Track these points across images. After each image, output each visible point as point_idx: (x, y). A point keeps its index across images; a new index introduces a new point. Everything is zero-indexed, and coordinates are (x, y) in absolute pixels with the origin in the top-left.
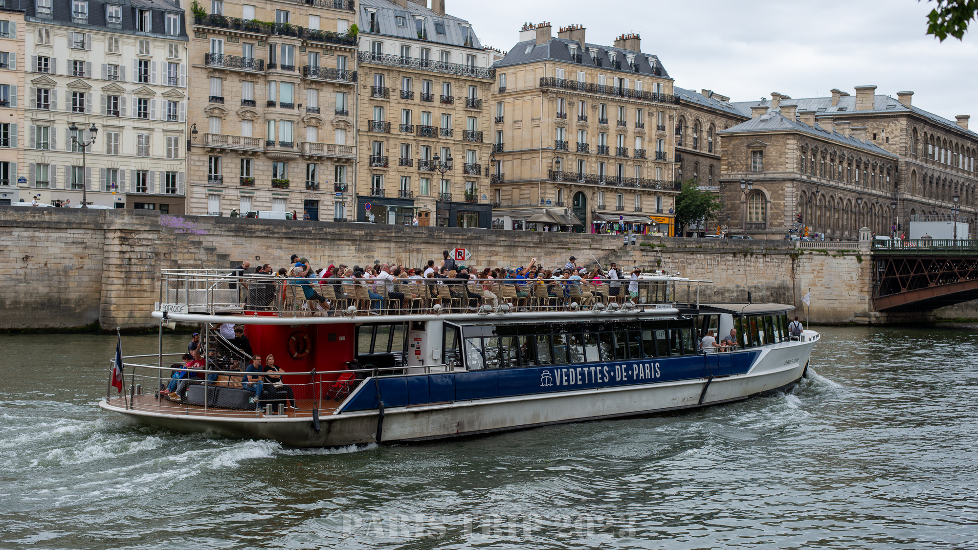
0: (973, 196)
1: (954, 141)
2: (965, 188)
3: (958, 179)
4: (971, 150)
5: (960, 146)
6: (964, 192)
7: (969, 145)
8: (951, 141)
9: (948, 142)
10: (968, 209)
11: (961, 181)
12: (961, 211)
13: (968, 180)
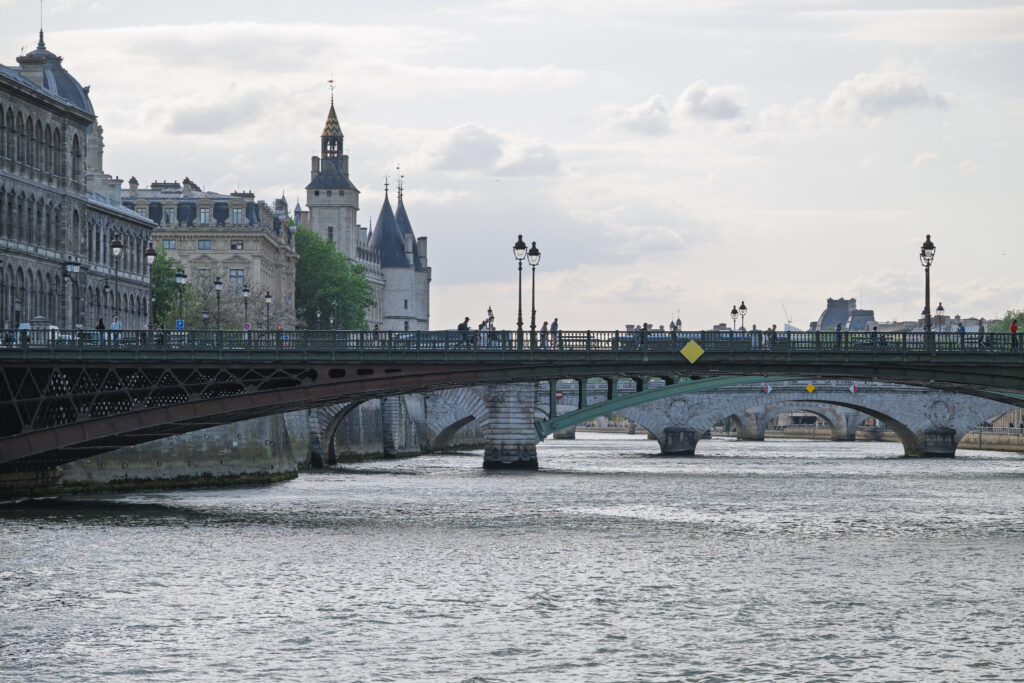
0: (57, 227)
1: (26, 113)
2: (44, 210)
3: (33, 191)
4: (53, 130)
5: (35, 123)
6: (44, 219)
7: (48, 121)
8: (20, 114)
9: (16, 115)
10: (51, 254)
11: (38, 195)
12: (41, 259)
13: (49, 192)
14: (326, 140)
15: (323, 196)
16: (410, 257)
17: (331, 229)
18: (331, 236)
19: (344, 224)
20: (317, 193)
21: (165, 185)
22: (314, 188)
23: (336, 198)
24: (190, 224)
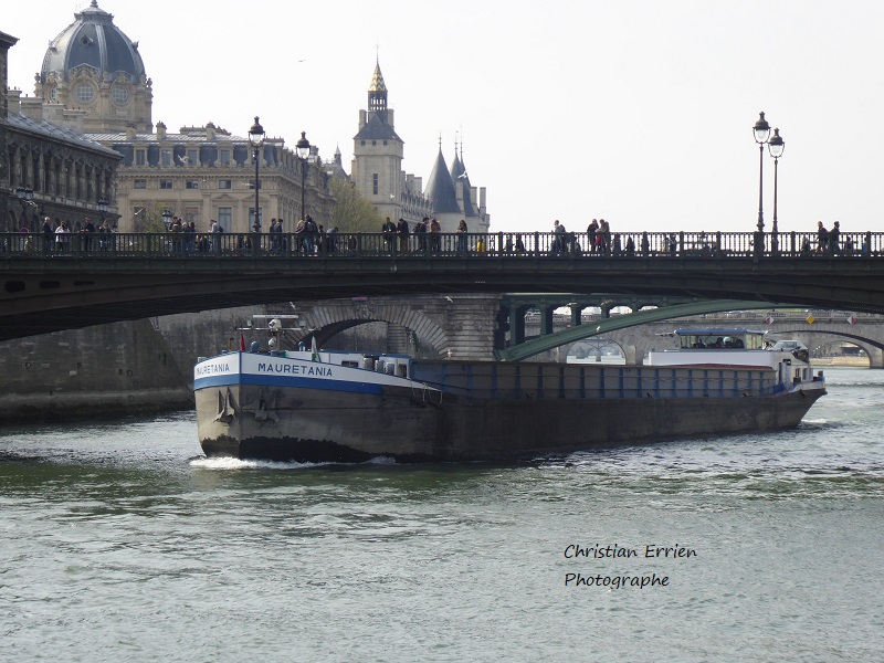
14: (372, 95)
15: (369, 146)
16: (461, 204)
17: (375, 176)
18: (375, 183)
19: (388, 171)
20: (363, 143)
21: (193, 130)
22: (361, 138)
23: (380, 148)
24: (211, 165)
